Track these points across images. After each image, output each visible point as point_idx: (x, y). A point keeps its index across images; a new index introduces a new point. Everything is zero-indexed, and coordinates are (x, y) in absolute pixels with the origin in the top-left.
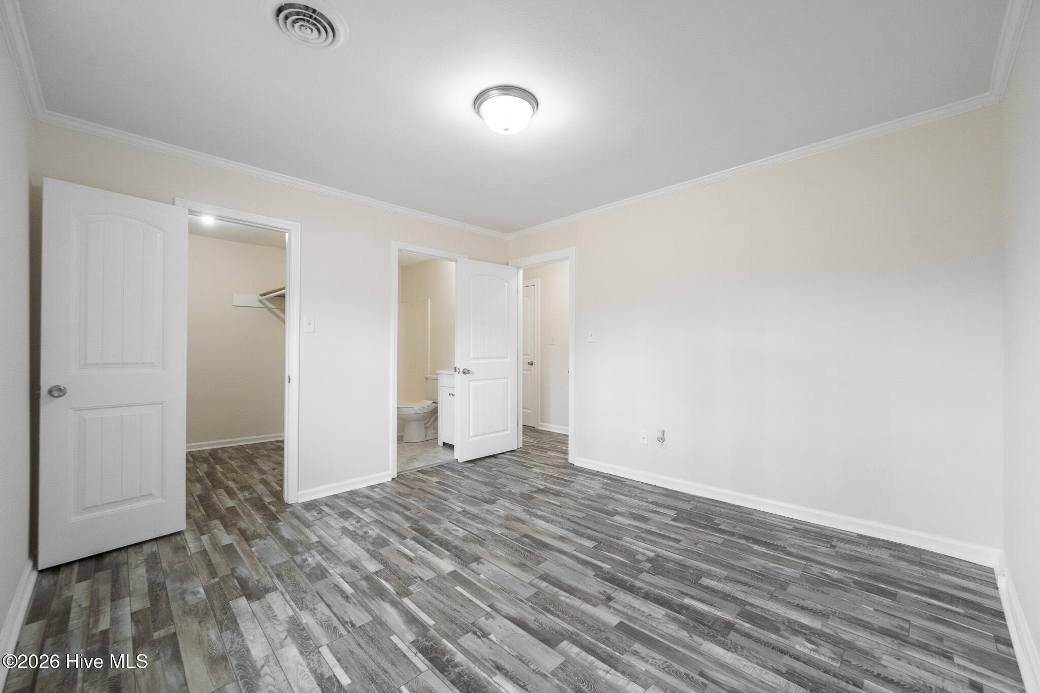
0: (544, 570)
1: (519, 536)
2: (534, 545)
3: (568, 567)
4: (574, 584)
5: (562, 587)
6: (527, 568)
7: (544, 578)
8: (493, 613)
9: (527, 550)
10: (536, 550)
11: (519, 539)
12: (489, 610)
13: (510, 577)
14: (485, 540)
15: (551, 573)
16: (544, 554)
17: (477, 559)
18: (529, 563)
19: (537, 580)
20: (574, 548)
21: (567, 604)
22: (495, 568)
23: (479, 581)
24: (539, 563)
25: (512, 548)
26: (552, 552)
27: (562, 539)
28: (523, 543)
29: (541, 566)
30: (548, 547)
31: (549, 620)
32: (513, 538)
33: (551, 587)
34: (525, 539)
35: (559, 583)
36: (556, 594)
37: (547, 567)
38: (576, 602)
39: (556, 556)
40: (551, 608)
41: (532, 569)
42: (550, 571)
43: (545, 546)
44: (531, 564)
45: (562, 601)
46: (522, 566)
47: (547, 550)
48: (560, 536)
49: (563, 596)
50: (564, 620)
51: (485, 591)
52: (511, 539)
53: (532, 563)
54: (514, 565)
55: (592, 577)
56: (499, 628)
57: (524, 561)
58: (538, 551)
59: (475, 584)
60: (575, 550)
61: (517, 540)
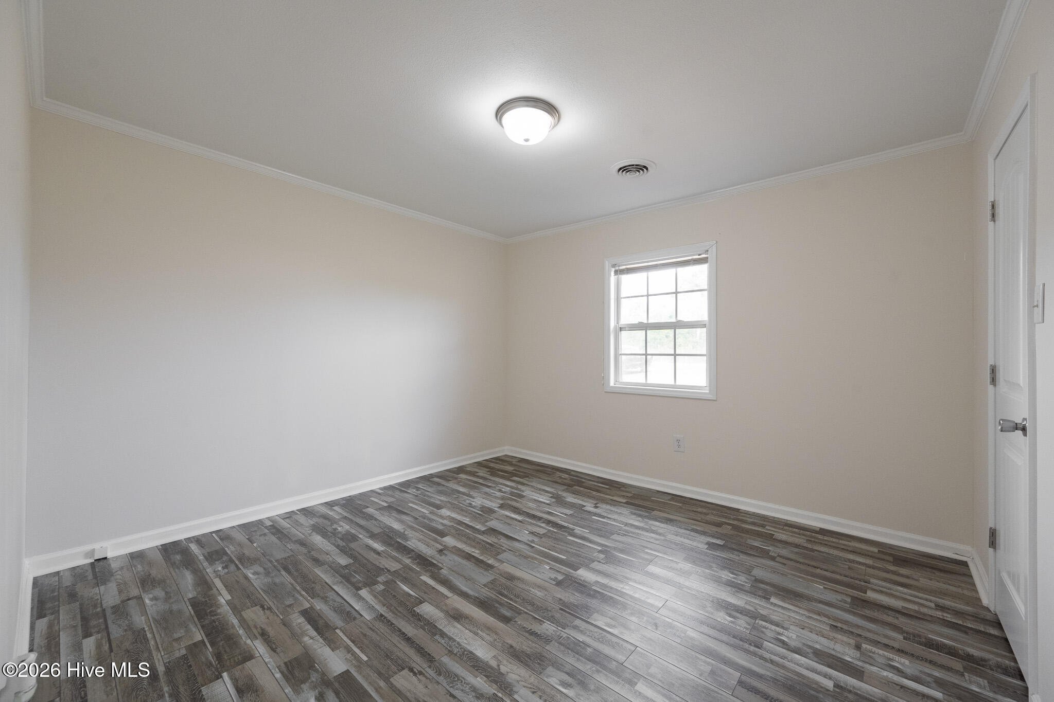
0: (488, 574)
1: (516, 619)
2: (497, 605)
3: (464, 577)
4: (464, 562)
5: (475, 559)
6: (505, 576)
7: (489, 567)
8: (530, 543)
9: (506, 596)
10: (494, 597)
11: (516, 615)
12: (533, 545)
13: (521, 567)
14: (561, 609)
15: (482, 571)
16: (485, 593)
17: (559, 583)
18: (503, 580)
19: (496, 565)
20: (448, 601)
21: (475, 547)
22: (538, 575)
23: (548, 564)
24: (493, 582)
25: (524, 599)
26: (477, 595)
27: (457, 616)
28: (511, 608)
29: (491, 578)
30: (479, 602)
31: (490, 539)
32: (525, 615)
33: (485, 560)
34: (508, 613)
35: (478, 563)
36: (482, 554)
37: (484, 578)
38: (468, 549)
39: (472, 590)
40: (488, 546)
41: (501, 575)
42: (483, 574)
43: (483, 604)
44: (500, 579)
45: (479, 550)
46: (511, 578)
47: (482, 598)
48: (458, 622)
49: (476, 553)
50: (480, 540)
51: (540, 556)
52: (526, 613)
53: (500, 581)
54: (519, 579)
55: (445, 568)
56: (524, 536)
57: (508, 583)
58: (492, 595)
59: (551, 561)
60: (448, 598)
61: (519, 612)
